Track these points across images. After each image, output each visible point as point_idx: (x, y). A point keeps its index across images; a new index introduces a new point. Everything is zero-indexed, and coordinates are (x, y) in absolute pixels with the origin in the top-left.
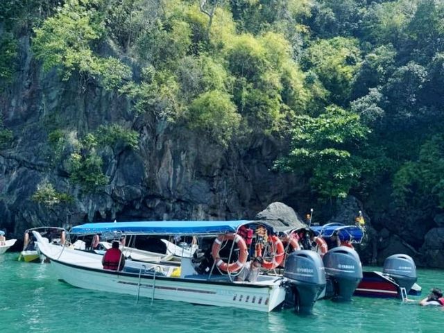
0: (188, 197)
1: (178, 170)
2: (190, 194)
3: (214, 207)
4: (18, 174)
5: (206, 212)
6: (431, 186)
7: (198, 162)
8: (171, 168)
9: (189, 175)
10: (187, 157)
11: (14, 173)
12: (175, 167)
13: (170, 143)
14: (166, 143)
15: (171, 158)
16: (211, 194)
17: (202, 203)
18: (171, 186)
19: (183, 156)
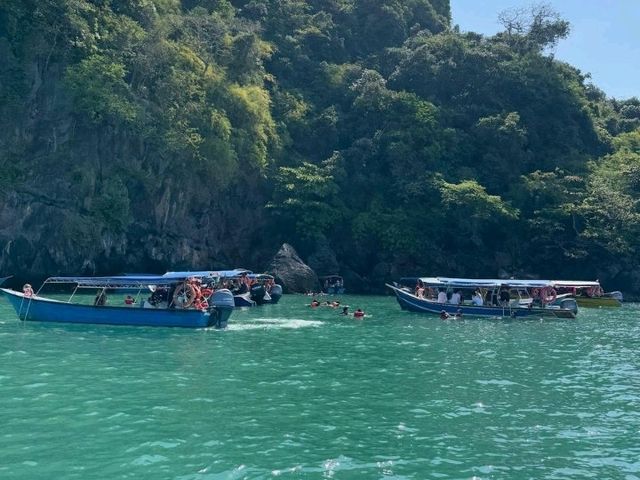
0: (176, 233)
1: (174, 206)
2: (179, 229)
3: (198, 242)
4: (33, 208)
5: (191, 247)
6: (377, 232)
7: (194, 200)
8: (167, 205)
9: (183, 212)
10: (184, 195)
11: (29, 208)
12: (171, 204)
13: (169, 181)
14: (166, 181)
15: (169, 195)
16: (196, 230)
17: (187, 237)
18: (165, 222)
19: (181, 195)
